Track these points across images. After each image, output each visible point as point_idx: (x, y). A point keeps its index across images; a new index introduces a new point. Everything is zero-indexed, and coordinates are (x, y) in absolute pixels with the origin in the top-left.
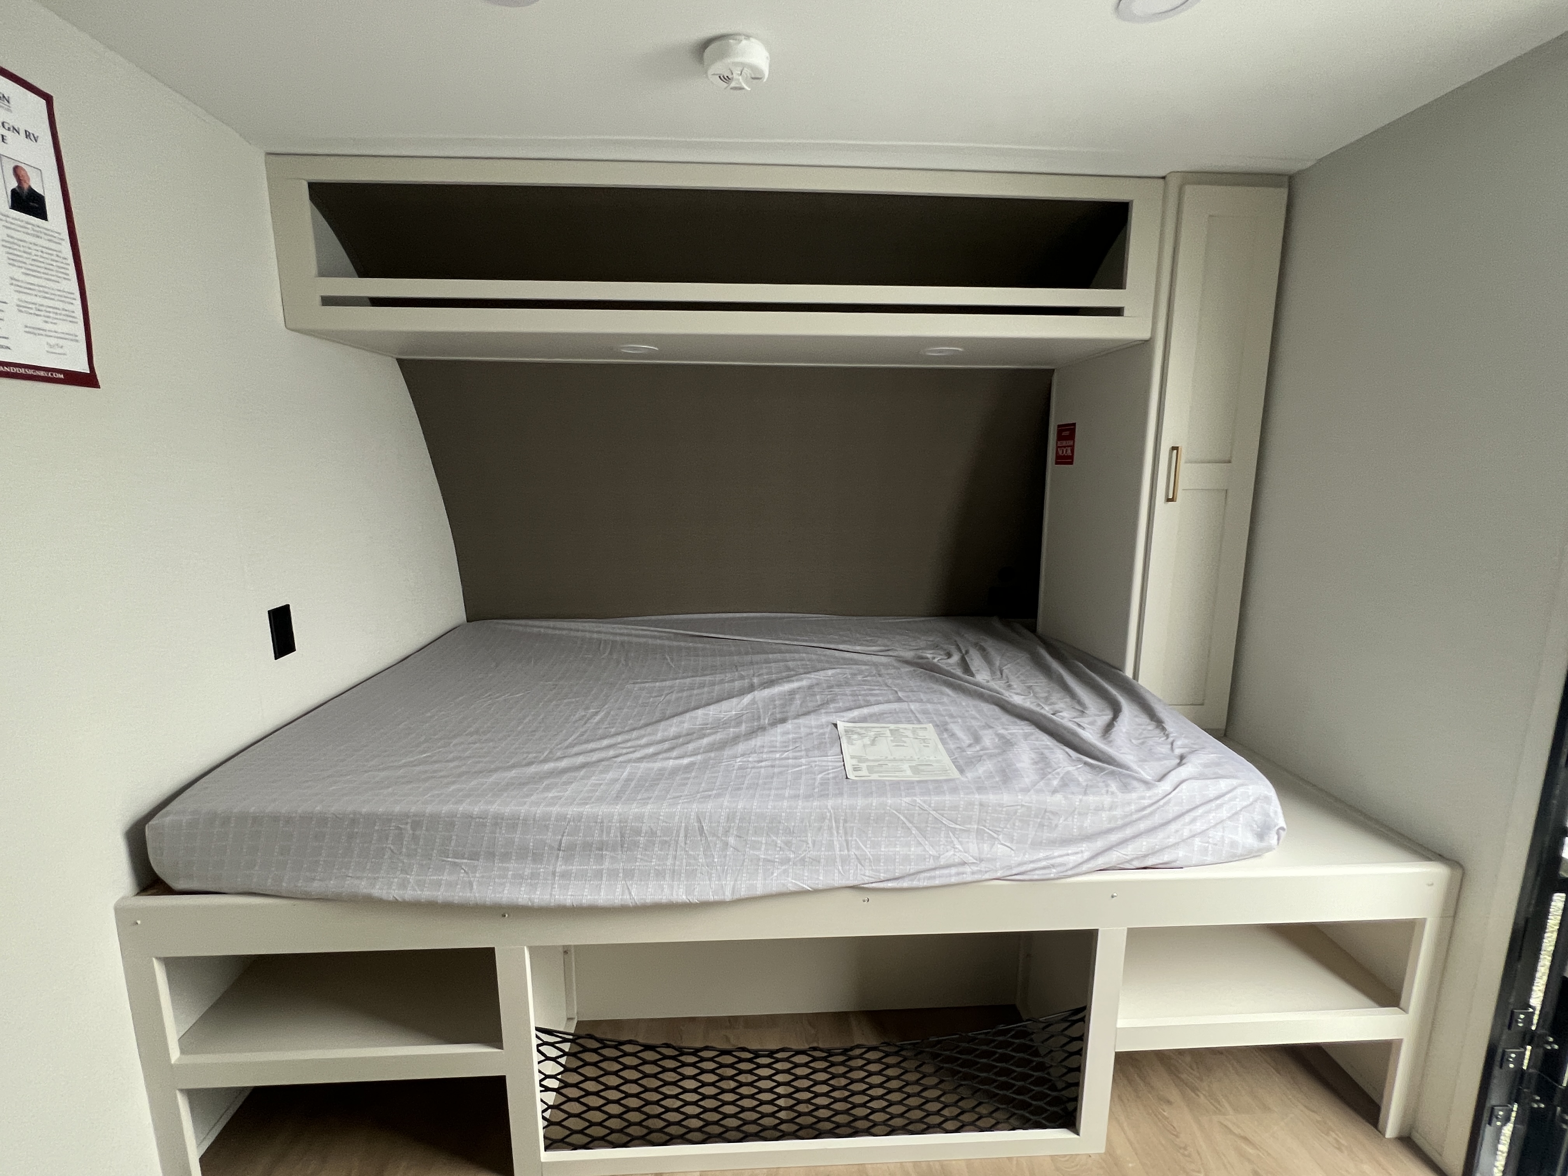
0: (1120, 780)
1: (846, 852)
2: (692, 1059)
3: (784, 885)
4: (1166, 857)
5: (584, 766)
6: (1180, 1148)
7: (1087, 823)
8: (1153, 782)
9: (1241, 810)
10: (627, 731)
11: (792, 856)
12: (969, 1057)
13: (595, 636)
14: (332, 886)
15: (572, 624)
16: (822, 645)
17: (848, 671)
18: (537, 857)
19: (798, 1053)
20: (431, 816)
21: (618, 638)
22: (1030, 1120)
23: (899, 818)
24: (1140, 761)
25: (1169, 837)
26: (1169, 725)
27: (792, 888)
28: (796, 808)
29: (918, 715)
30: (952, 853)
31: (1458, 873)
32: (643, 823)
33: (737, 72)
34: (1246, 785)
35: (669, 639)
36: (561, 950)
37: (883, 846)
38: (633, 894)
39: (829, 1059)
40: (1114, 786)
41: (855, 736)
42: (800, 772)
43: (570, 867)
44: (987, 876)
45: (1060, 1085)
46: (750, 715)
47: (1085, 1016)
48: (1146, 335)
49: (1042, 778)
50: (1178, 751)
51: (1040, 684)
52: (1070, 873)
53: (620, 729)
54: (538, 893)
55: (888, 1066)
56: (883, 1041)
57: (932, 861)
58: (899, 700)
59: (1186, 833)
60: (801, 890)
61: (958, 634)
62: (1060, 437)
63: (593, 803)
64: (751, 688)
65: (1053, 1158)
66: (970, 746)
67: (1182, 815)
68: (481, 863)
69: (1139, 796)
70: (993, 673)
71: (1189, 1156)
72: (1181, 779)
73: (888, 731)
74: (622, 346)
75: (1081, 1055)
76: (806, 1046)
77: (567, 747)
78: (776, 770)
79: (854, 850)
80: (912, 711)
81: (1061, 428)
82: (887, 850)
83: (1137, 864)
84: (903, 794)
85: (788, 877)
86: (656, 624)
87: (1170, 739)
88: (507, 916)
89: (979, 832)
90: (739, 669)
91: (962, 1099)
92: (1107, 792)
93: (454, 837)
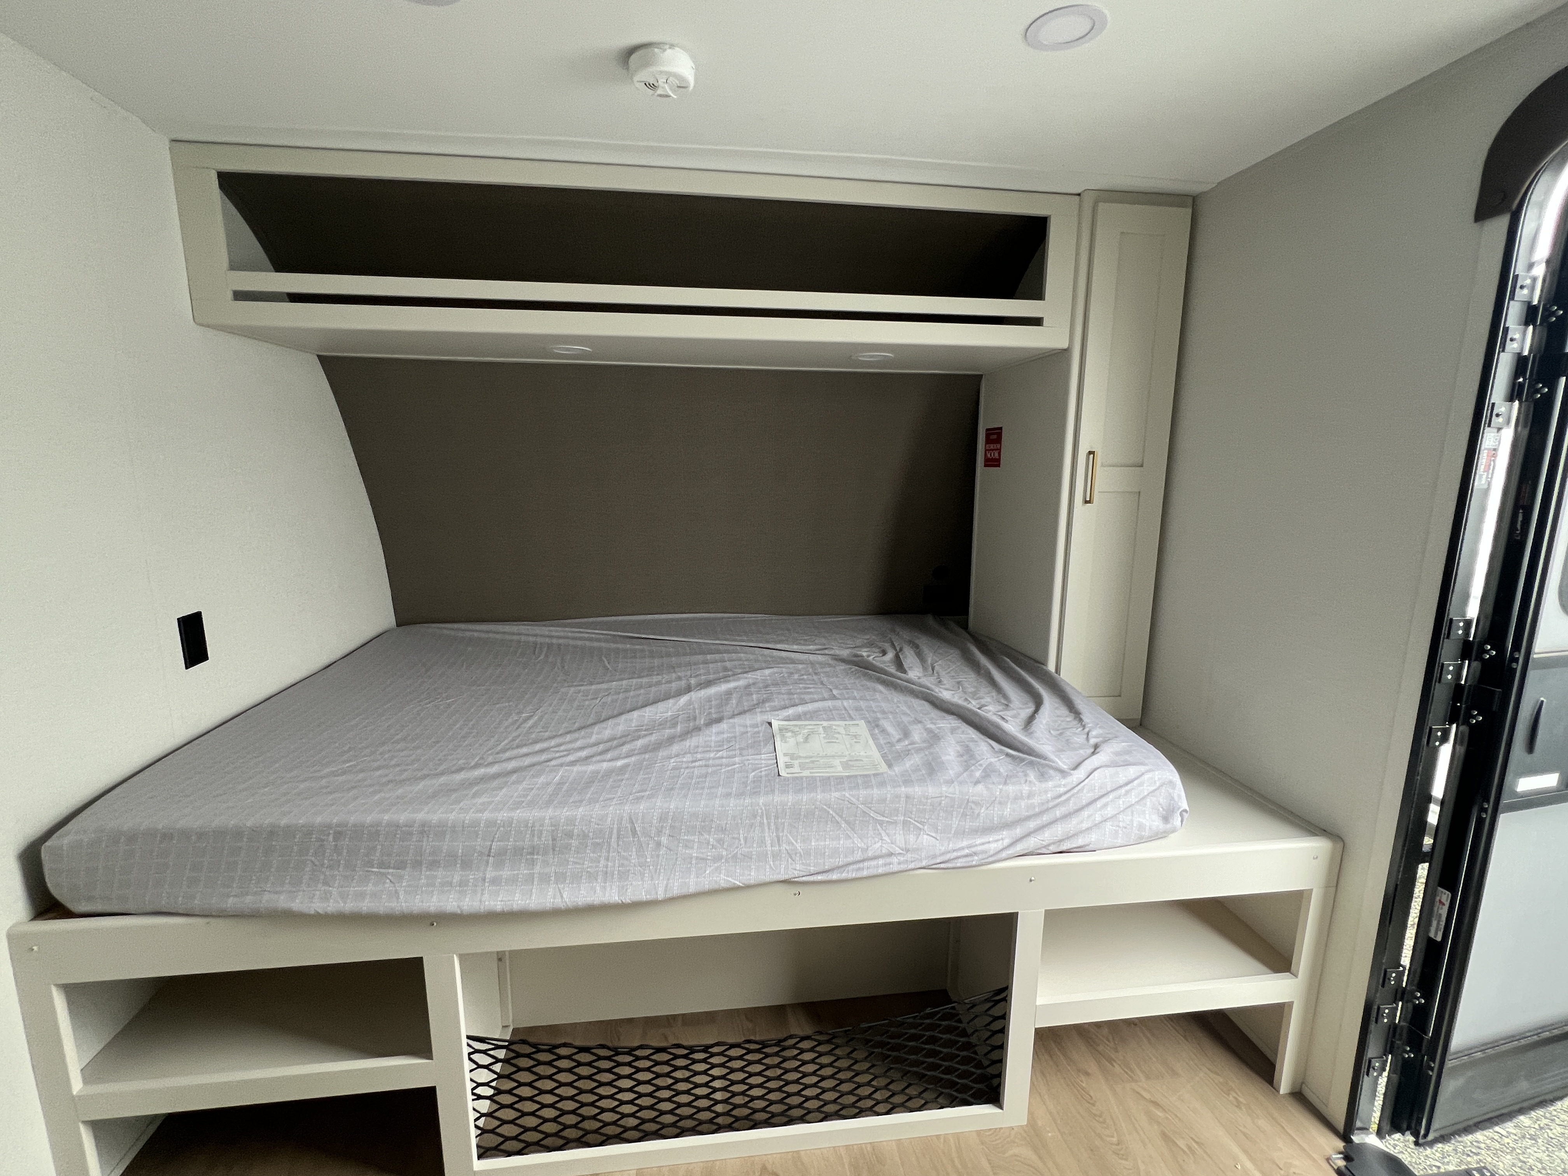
0: (1038, 769)
1: (777, 848)
2: (628, 1059)
3: (716, 882)
4: (1080, 842)
5: (514, 771)
6: (1095, 1115)
7: (1007, 811)
8: (1069, 771)
9: (1148, 795)
10: (561, 735)
11: (724, 853)
12: (899, 1041)
13: (531, 639)
14: (249, 901)
15: (507, 627)
16: (761, 645)
17: (785, 669)
18: (466, 864)
19: (732, 1046)
20: (355, 826)
21: (554, 641)
22: (957, 1098)
23: (829, 812)
24: (1058, 751)
25: (1082, 822)
26: (1087, 717)
27: (723, 884)
28: (729, 806)
29: (851, 712)
30: (879, 844)
31: (1340, 845)
32: (575, 825)
33: (662, 81)
34: (1154, 771)
35: (606, 641)
36: (495, 957)
37: (813, 840)
38: (565, 896)
39: (764, 1050)
40: (1032, 776)
41: (789, 734)
42: (734, 770)
43: (501, 873)
44: (912, 866)
45: (986, 1063)
46: (686, 715)
47: (1007, 996)
48: (1065, 345)
49: (966, 770)
50: (1093, 741)
51: (970, 679)
52: (991, 859)
53: (554, 733)
54: (467, 899)
55: (821, 1055)
56: (817, 1030)
57: (860, 853)
58: (834, 698)
59: (1098, 818)
60: (732, 886)
61: (893, 631)
62: (988, 441)
63: (524, 807)
64: (689, 689)
65: (978, 1133)
66: (899, 741)
67: (1095, 800)
68: (406, 873)
69: (1054, 785)
70: (925, 669)
71: (1104, 1122)
72: (1094, 767)
73: (821, 729)
74: (554, 346)
75: (1004, 1033)
76: (740, 1040)
77: (498, 753)
78: (710, 770)
79: (784, 845)
80: (845, 709)
81: (989, 432)
82: (817, 843)
83: (1053, 848)
84: (833, 789)
85: (720, 873)
86: (594, 626)
87: (1086, 730)
88: (435, 924)
89: (905, 823)
90: (676, 670)
91: (892, 1082)
92: (1026, 781)
93: (379, 847)
